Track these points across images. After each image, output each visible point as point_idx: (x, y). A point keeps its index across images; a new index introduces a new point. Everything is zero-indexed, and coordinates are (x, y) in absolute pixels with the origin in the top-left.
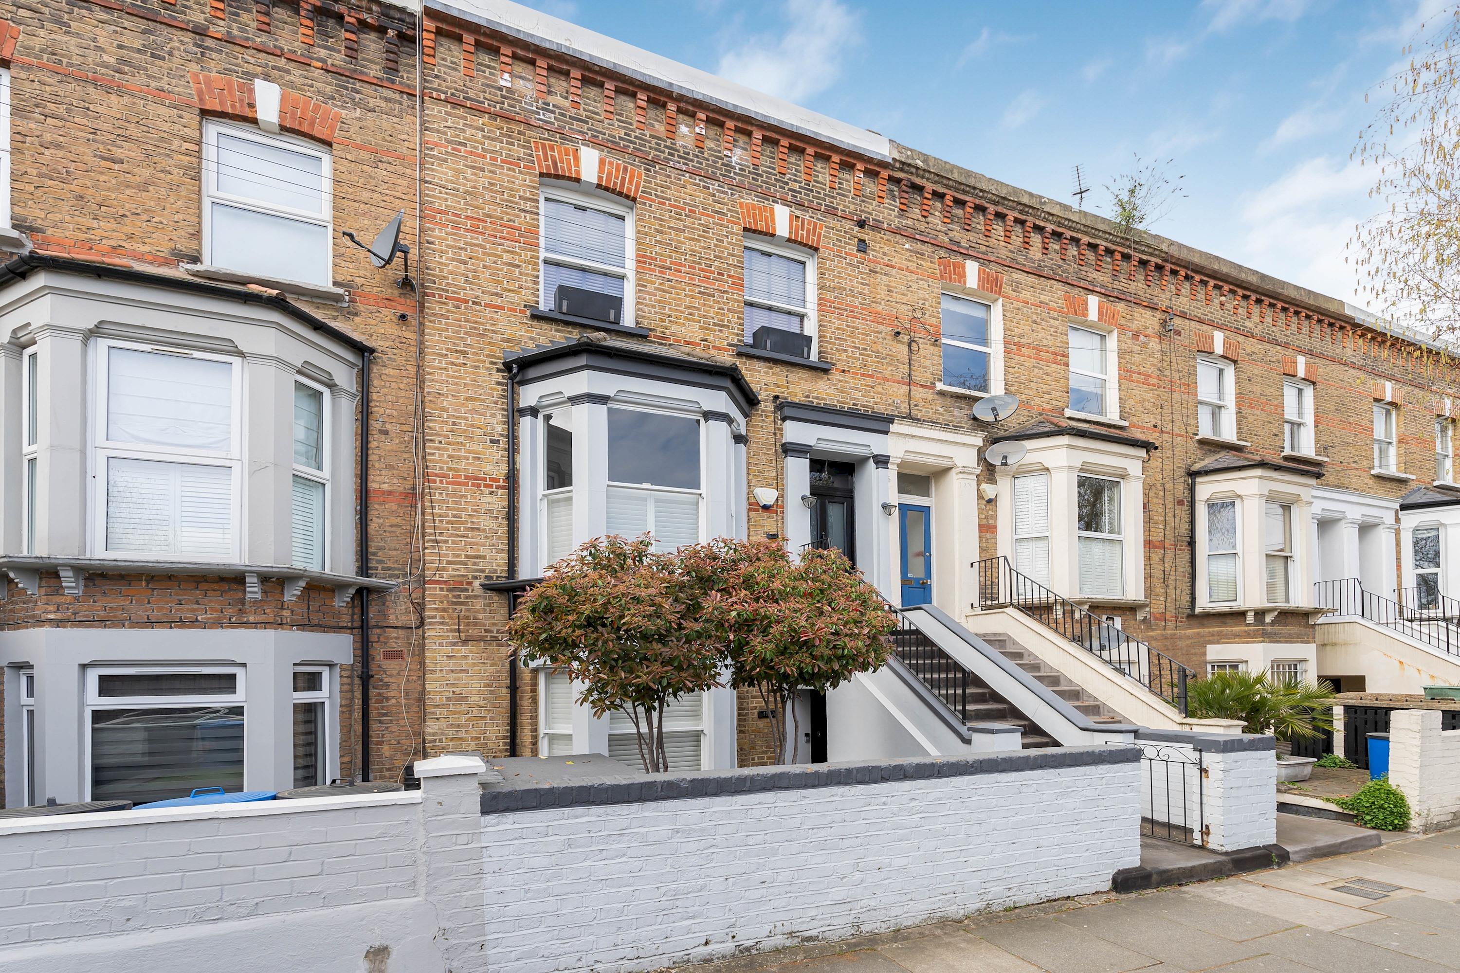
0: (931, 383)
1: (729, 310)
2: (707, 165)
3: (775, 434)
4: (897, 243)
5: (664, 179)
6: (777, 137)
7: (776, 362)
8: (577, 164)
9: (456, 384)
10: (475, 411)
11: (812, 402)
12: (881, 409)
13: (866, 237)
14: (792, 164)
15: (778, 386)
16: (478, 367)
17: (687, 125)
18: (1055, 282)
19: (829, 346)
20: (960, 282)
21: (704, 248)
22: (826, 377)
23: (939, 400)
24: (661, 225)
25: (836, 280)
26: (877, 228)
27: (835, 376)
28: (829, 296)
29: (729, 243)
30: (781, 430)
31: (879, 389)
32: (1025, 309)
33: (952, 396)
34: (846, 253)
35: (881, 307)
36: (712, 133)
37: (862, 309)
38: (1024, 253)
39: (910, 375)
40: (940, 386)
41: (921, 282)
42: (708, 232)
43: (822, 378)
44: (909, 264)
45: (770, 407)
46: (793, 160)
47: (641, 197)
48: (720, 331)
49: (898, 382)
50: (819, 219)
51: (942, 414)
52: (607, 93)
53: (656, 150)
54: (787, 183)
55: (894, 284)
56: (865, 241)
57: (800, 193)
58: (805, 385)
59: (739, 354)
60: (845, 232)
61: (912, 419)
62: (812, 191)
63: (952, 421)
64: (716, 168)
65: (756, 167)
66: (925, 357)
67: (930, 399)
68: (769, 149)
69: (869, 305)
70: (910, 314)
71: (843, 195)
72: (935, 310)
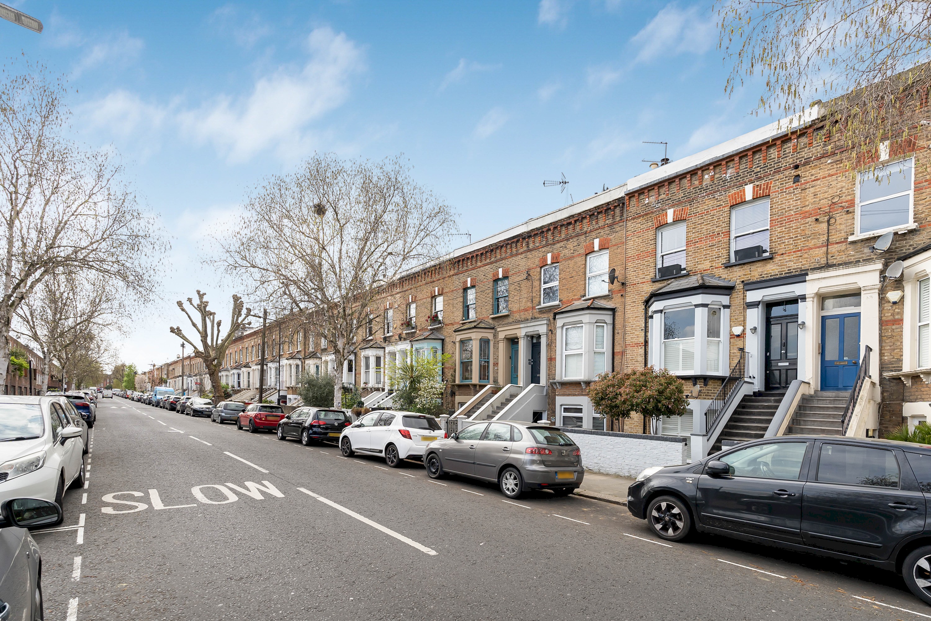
0: (844, 239)
1: (722, 249)
2: (715, 187)
3: (743, 299)
4: (822, 163)
5: (697, 204)
6: (745, 154)
7: (744, 264)
8: (667, 218)
9: (633, 313)
10: (637, 321)
11: (764, 277)
12: (806, 267)
13: (800, 172)
14: (756, 159)
15: (746, 275)
16: (638, 306)
17: (707, 174)
19: (775, 244)
20: (873, 161)
21: (712, 226)
22: (771, 261)
23: (852, 247)
24: (695, 225)
25: (779, 206)
26: (806, 163)
27: (778, 258)
28: (774, 217)
29: (723, 217)
30: (746, 296)
31: (806, 256)
33: (862, 241)
34: (786, 189)
35: (809, 207)
36: (717, 170)
37: (795, 215)
39: (828, 240)
40: (851, 239)
41: (839, 178)
42: (714, 218)
43: (770, 263)
44: (830, 171)
45: (741, 287)
46: (757, 156)
47: (688, 217)
48: (718, 260)
49: (819, 247)
50: (770, 180)
51: (853, 256)
52: (676, 183)
53: (695, 193)
54: (754, 171)
55: (818, 190)
56: (799, 175)
57: (760, 171)
58: (760, 270)
59: (726, 267)
60: (786, 177)
61: (828, 266)
62: (767, 166)
63: (862, 257)
64: (719, 185)
65: (738, 173)
66: (840, 224)
67: (843, 249)
68: (744, 160)
69: (801, 210)
70: (830, 202)
71: (786, 157)
72: (850, 190)
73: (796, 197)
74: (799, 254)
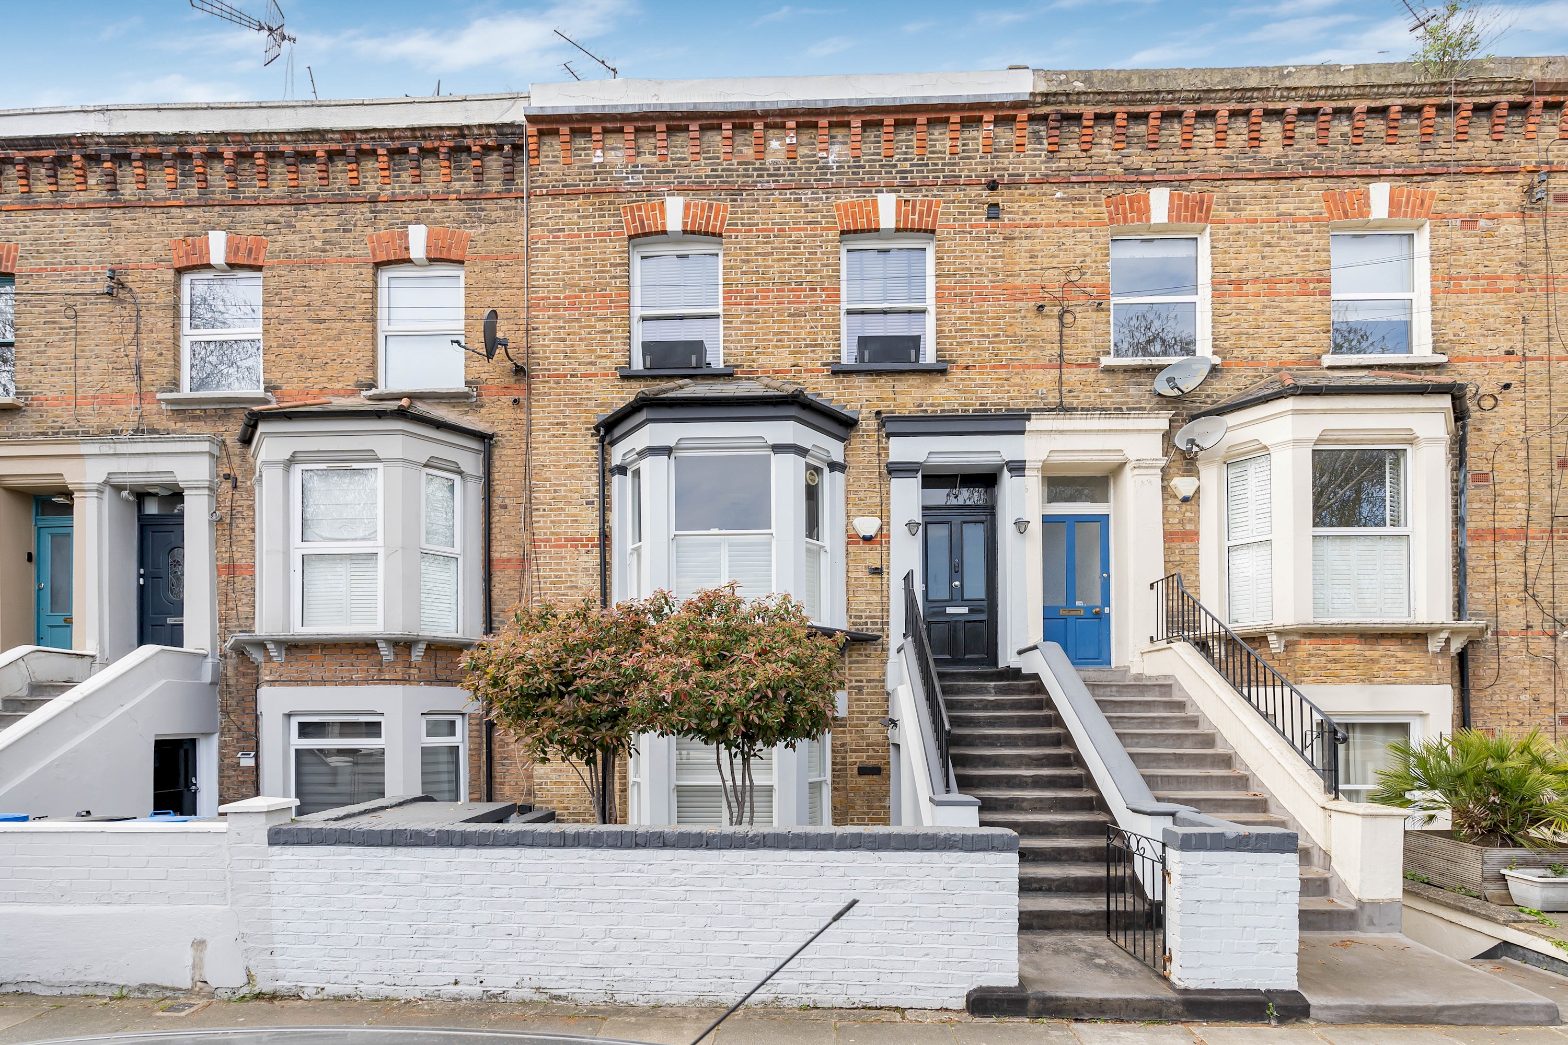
0: (1093, 359)
1: (823, 327)
2: (799, 175)
3: (879, 455)
4: (1045, 194)
5: (751, 204)
6: (879, 117)
7: (879, 373)
8: (663, 217)
9: (557, 454)
10: (573, 477)
11: (926, 411)
12: (1019, 403)
13: (999, 200)
14: (903, 141)
15: (883, 399)
16: (575, 435)
17: (778, 139)
18: (1307, 181)
19: (947, 341)
20: (1140, 220)
21: (795, 266)
22: (943, 378)
23: (1106, 379)
24: (747, 254)
25: (958, 262)
26: (1015, 184)
27: (956, 375)
28: (947, 282)
29: (823, 253)
30: (887, 449)
31: (1017, 380)
32: (1250, 232)
33: (1125, 371)
34: (971, 226)
35: (1020, 279)
36: (805, 138)
37: (993, 287)
38: (1250, 154)
39: (1061, 356)
40: (1106, 361)
41: (1079, 235)
42: (799, 248)
43: (939, 381)
44: (1062, 216)
45: (873, 424)
46: (903, 136)
47: (727, 230)
48: (813, 351)
49: (1044, 367)
50: (935, 196)
51: (1110, 397)
52: (692, 135)
53: (744, 176)
54: (895, 166)
55: (1039, 247)
56: (997, 205)
57: (912, 172)
58: (917, 393)
59: (835, 373)
60: (970, 201)
61: (1063, 409)
62: (927, 165)
63: (1126, 403)
64: (810, 174)
65: (857, 158)
66: (1084, 328)
67: (1091, 380)
68: (871, 134)
69: (1004, 280)
70: (1063, 278)
71: (969, 158)
72: (1100, 265)
73: (994, 251)
74: (1003, 373)
